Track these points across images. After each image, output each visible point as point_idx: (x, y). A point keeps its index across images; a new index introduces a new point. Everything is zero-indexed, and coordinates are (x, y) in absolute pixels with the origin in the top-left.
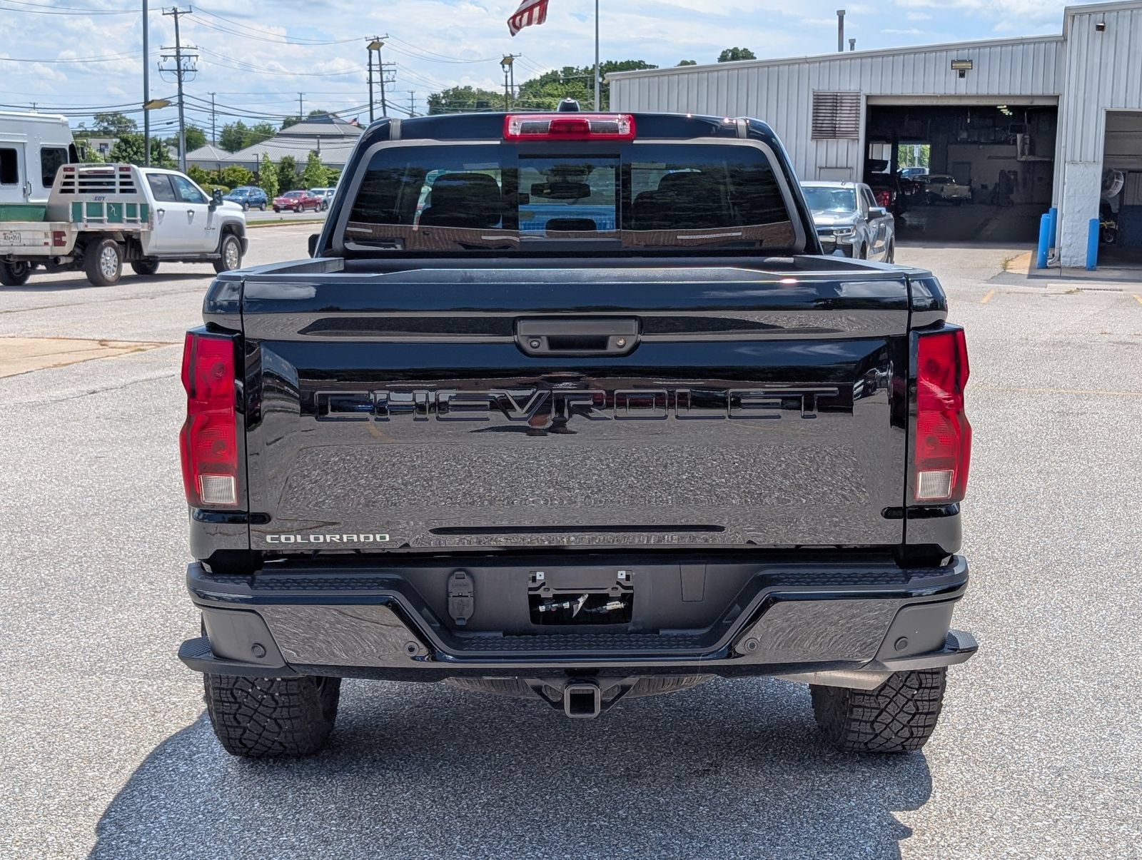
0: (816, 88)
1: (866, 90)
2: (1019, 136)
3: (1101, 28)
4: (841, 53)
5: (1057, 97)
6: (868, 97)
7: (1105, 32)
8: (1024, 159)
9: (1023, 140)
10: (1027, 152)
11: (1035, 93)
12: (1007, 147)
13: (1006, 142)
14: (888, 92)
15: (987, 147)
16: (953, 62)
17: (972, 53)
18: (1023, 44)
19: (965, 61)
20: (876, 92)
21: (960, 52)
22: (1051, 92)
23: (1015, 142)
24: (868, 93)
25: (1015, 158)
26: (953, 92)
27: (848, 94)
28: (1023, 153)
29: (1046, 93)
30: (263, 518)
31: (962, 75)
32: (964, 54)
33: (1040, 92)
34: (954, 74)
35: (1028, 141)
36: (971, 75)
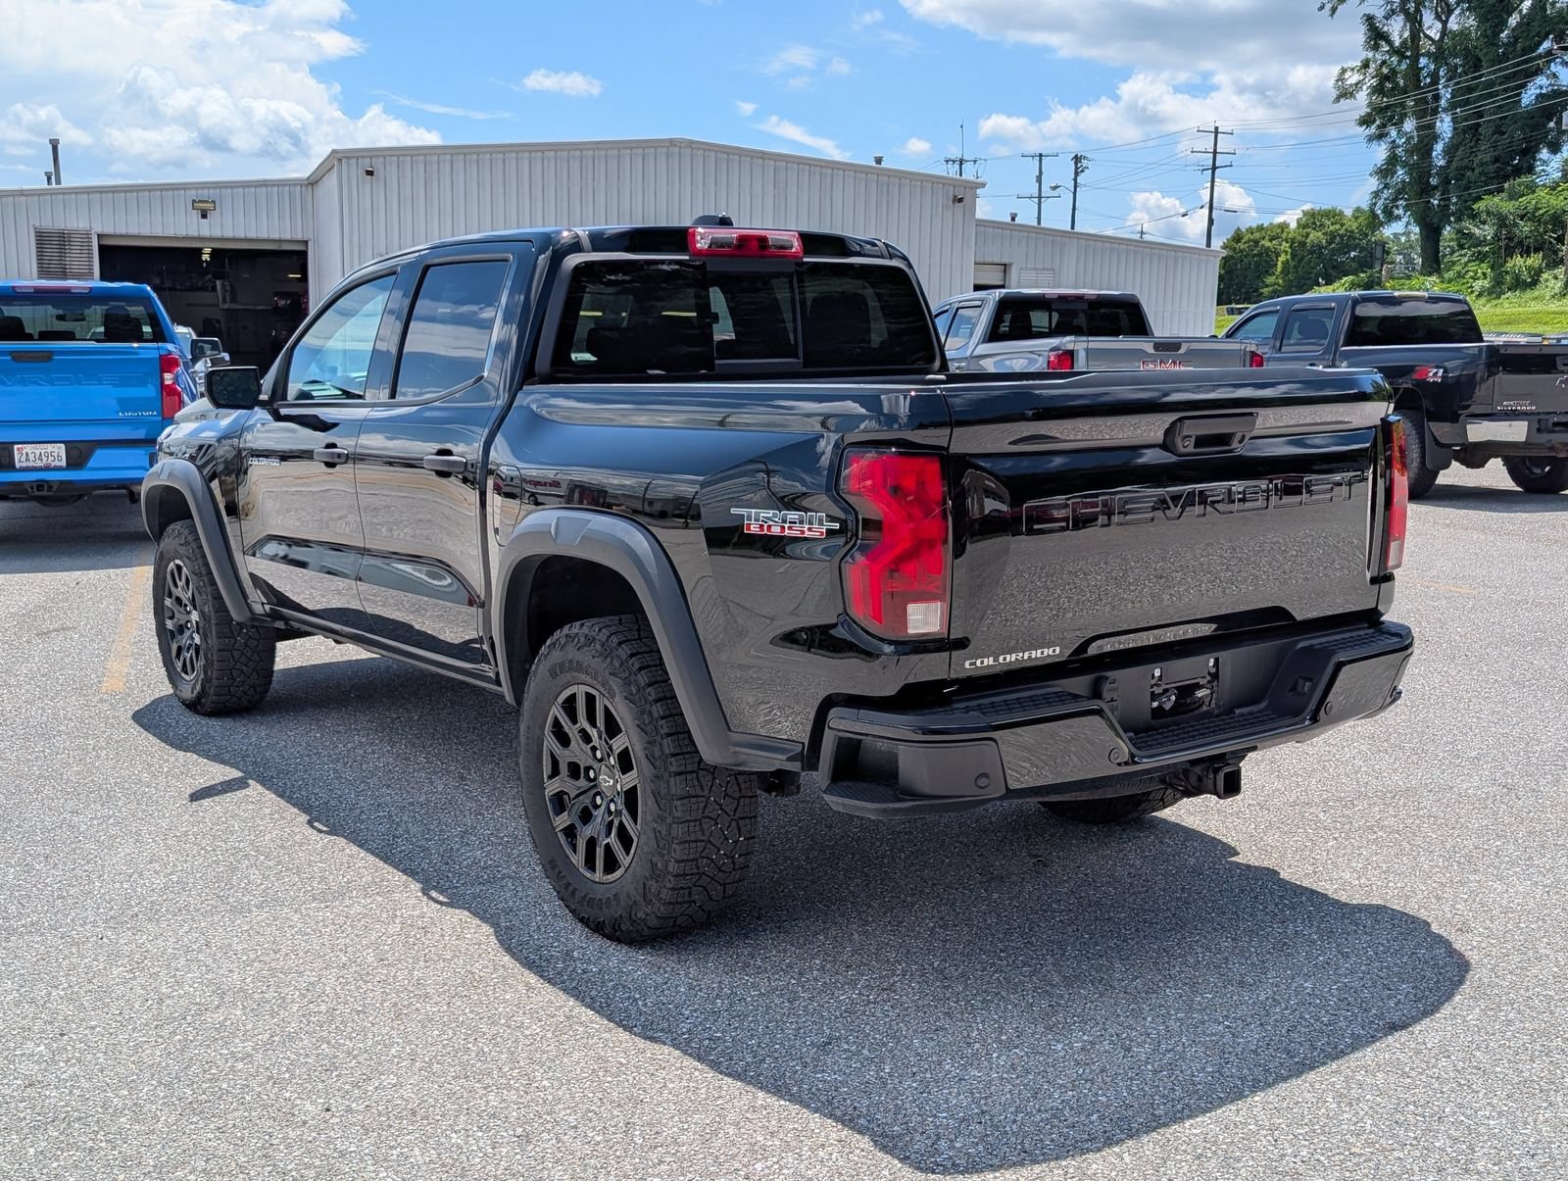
0: (37, 225)
1: (98, 228)
2: (218, 283)
3: (370, 173)
4: (50, 187)
5: (306, 242)
6: (99, 236)
7: (374, 177)
8: (226, 306)
9: (223, 286)
10: (228, 299)
11: (283, 237)
12: (206, 294)
13: (204, 289)
14: (123, 231)
15: (184, 293)
16: (194, 201)
17: (214, 194)
18: (266, 186)
19: (207, 202)
20: (107, 231)
21: (200, 191)
22: (299, 237)
23: (214, 289)
24: (100, 231)
25: (218, 305)
26: (196, 234)
27: (77, 232)
28: (224, 301)
29: (295, 238)
30: (962, 644)
31: (204, 216)
32: (205, 194)
33: (288, 237)
34: (195, 215)
35: (228, 288)
36: (213, 216)
